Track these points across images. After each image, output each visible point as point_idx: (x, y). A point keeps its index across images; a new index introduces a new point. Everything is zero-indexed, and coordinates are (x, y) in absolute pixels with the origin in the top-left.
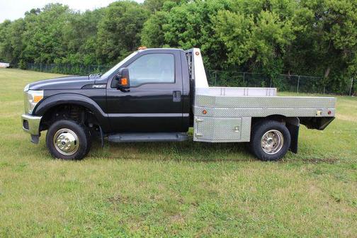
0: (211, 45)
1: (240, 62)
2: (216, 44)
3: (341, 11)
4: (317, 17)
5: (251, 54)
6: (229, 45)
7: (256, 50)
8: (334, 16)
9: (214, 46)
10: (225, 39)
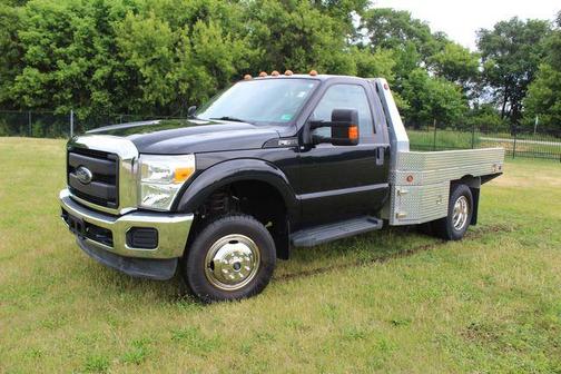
0: (113, 71)
1: (163, 101)
2: (121, 70)
3: (307, 30)
4: (276, 35)
5: (184, 87)
6: (146, 72)
7: (190, 81)
8: (297, 36)
9: (118, 74)
10: (140, 62)
